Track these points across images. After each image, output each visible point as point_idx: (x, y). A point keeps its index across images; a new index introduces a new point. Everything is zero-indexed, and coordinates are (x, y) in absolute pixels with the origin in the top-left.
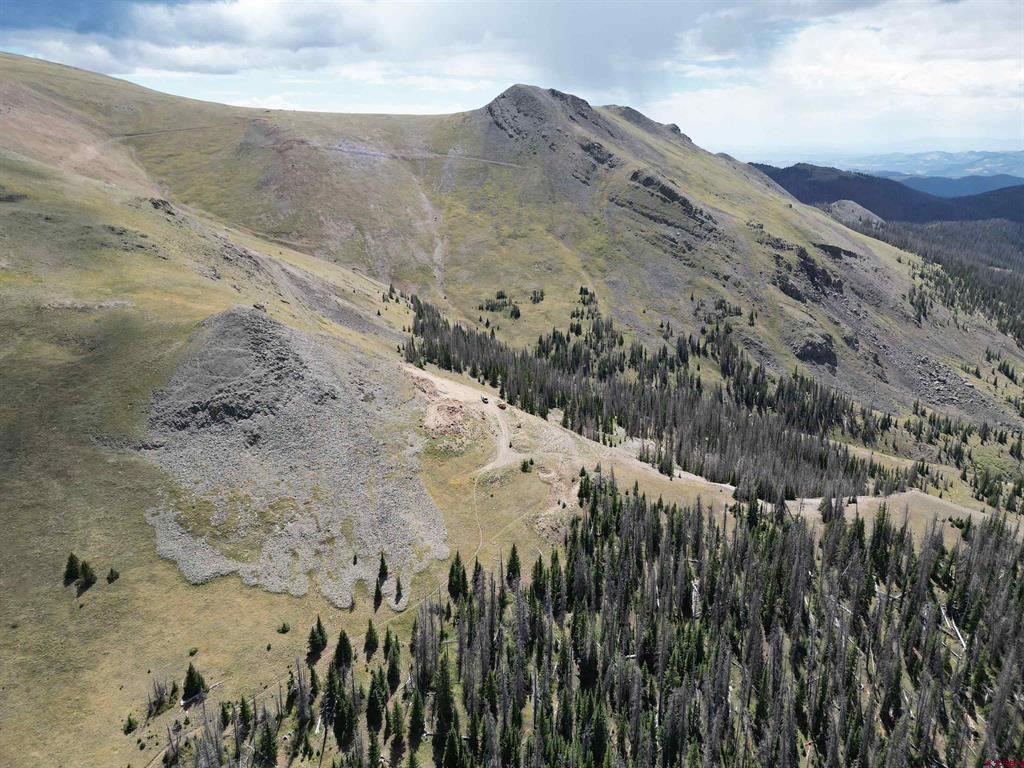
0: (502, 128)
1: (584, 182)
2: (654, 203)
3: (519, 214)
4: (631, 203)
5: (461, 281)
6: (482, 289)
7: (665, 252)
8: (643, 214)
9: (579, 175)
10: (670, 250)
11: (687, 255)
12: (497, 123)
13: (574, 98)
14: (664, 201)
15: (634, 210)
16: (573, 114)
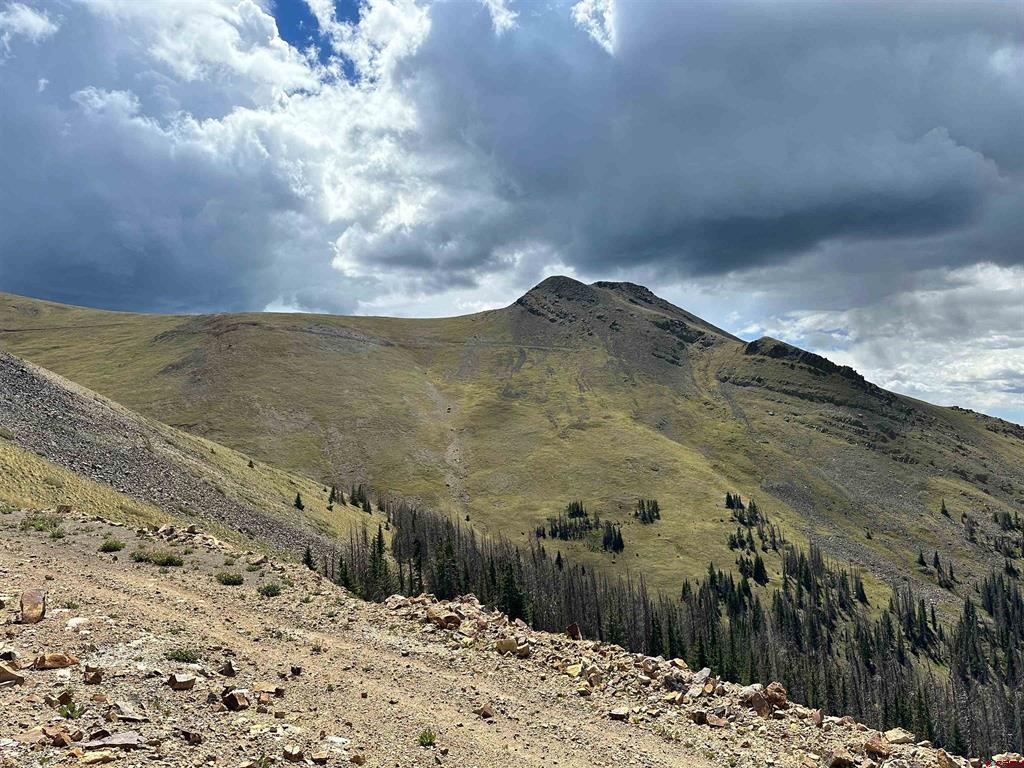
0: (539, 315)
1: (673, 362)
2: (800, 377)
3: (581, 400)
4: (759, 380)
5: (496, 491)
6: (537, 503)
7: (851, 441)
8: (786, 392)
9: (663, 354)
10: (857, 438)
11: (892, 444)
12: (532, 311)
13: (628, 284)
14: (818, 373)
15: (767, 387)
16: (632, 298)
